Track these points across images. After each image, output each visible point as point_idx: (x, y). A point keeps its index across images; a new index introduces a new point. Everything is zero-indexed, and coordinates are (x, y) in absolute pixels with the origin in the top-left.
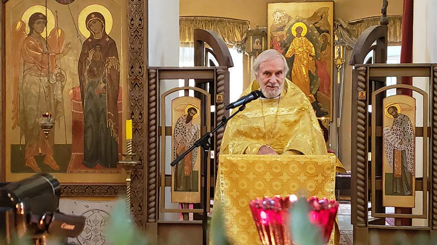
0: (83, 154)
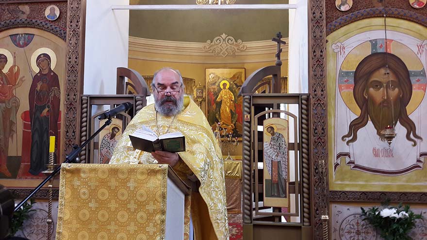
0: (29, 164)
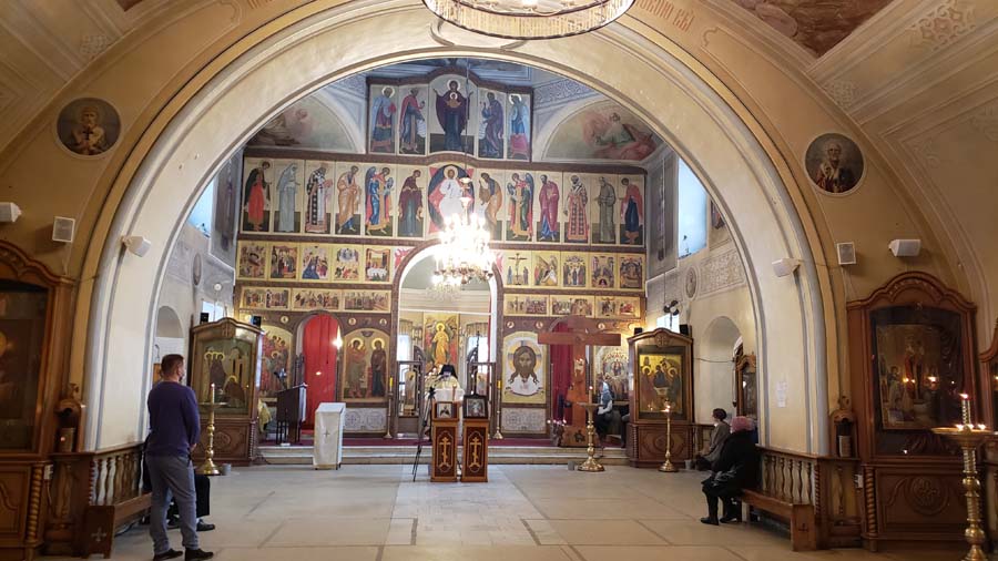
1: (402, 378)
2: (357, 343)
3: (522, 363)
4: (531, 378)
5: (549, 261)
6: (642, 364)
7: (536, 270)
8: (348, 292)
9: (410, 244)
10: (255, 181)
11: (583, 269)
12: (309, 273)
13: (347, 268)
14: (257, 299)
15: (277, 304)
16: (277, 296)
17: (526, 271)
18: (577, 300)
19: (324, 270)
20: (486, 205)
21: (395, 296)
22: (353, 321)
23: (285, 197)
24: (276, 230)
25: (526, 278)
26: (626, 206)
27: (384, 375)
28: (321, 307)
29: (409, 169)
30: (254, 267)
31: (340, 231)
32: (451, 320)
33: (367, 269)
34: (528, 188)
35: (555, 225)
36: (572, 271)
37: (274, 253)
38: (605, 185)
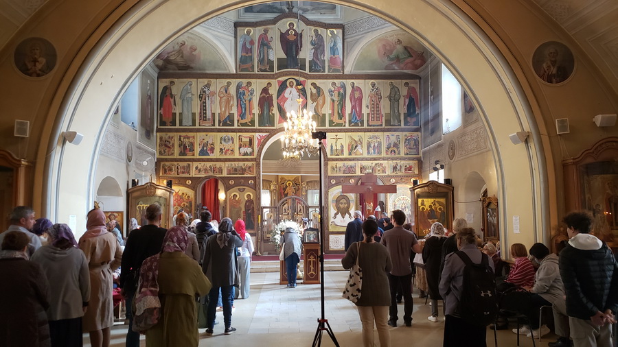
1: (266, 217)
2: (235, 196)
3: (342, 206)
4: (347, 215)
5: (357, 139)
6: (419, 205)
7: (349, 145)
8: (228, 164)
9: (266, 131)
10: (166, 94)
11: (380, 144)
12: (203, 152)
13: (227, 148)
14: (171, 170)
15: (183, 173)
16: (184, 167)
17: (342, 146)
18: (376, 164)
19: (212, 150)
20: (315, 104)
21: (258, 165)
22: (232, 182)
23: (185, 104)
24: (181, 124)
25: (342, 151)
26: (407, 101)
27: (253, 216)
28: (212, 174)
29: (264, 82)
30: (168, 149)
31: (221, 124)
32: (297, 179)
33: (240, 148)
34: (342, 91)
35: (361, 115)
36: (372, 145)
37: (180, 140)
38: (393, 87)
